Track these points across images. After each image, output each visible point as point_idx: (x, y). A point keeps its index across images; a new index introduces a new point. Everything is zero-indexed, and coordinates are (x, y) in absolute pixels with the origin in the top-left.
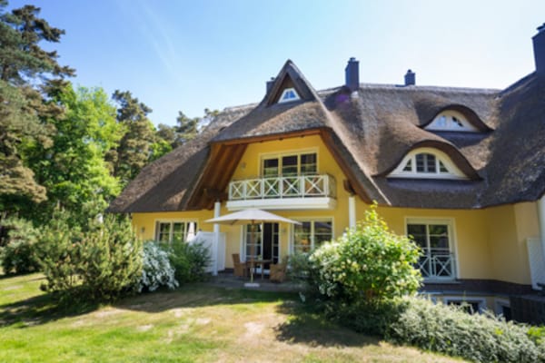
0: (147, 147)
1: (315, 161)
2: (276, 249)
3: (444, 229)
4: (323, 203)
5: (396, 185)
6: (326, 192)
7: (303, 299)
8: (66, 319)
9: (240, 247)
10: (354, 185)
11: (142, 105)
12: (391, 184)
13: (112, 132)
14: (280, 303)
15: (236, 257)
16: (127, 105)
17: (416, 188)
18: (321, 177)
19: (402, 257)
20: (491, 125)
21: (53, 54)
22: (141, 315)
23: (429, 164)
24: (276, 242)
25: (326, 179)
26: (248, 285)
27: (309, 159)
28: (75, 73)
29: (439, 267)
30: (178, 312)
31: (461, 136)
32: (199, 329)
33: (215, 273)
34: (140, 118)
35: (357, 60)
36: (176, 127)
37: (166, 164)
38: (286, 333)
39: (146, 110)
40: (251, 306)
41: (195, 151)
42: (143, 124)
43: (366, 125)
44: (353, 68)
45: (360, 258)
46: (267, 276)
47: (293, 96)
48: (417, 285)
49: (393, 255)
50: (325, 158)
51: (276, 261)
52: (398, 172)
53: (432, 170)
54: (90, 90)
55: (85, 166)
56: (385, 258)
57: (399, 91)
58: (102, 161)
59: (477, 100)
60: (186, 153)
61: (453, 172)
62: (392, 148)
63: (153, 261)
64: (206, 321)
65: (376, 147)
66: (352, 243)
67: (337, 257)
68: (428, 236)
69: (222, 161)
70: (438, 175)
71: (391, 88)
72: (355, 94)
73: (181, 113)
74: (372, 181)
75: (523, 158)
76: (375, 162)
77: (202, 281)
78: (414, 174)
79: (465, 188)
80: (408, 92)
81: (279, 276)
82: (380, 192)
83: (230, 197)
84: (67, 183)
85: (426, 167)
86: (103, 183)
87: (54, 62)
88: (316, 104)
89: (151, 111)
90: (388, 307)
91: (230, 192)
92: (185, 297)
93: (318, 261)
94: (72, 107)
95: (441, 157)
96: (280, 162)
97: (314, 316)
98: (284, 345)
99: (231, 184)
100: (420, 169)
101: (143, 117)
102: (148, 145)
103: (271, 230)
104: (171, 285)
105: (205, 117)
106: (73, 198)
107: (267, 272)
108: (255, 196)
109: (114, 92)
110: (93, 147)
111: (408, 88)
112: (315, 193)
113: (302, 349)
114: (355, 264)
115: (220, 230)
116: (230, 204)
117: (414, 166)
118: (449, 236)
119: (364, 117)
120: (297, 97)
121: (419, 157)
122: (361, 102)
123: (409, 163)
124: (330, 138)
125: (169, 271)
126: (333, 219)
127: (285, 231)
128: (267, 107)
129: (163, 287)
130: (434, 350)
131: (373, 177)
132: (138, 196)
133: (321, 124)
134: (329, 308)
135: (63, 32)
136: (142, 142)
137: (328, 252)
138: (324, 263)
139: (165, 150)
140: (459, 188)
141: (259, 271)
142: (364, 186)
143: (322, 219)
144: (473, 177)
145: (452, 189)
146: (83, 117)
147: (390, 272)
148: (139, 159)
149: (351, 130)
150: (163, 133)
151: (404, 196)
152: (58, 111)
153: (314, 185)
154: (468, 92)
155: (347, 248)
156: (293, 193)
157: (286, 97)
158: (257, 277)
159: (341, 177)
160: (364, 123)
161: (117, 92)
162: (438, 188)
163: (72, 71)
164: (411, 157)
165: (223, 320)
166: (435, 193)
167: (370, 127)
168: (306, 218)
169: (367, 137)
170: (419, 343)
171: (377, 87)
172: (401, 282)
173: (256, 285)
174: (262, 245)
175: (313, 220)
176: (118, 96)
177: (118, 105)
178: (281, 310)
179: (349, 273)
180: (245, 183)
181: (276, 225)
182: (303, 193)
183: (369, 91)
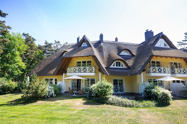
0: (35, 52)
1: (91, 63)
2: (80, 86)
3: (122, 80)
4: (93, 74)
5: (111, 70)
6: (94, 71)
7: (88, 98)
8: (30, 104)
9: (70, 85)
10: (100, 70)
11: (33, 38)
12: (110, 70)
13: (24, 48)
14: (83, 98)
15: (69, 88)
16: (28, 38)
17: (115, 70)
18: (93, 67)
19: (109, 87)
20: (135, 54)
21: (4, 22)
22: (50, 102)
23: (119, 64)
24: (80, 84)
25: (94, 68)
26: (73, 95)
27: (89, 62)
28: (11, 28)
29: (120, 90)
30: (59, 101)
31: (128, 57)
32: (65, 104)
33: (63, 93)
34: (32, 43)
35: (102, 34)
36: (44, 46)
37: (46, 61)
38: (85, 104)
39: (34, 40)
40: (76, 99)
41: (56, 58)
42: (33, 45)
43: (104, 53)
44: (101, 36)
45: (101, 88)
46: (78, 93)
47: (85, 45)
48: (112, 93)
49: (107, 87)
50: (93, 62)
51: (80, 89)
52: (112, 66)
53: (120, 66)
54: (16, 33)
55: (14, 59)
56: (106, 87)
57: (113, 43)
58: (19, 57)
59: (133, 47)
60: (53, 58)
61: (125, 67)
62: (110, 60)
63: (50, 89)
64: (67, 103)
65: (107, 59)
66: (99, 84)
67: (96, 88)
68: (118, 82)
69: (66, 62)
70: (121, 67)
71: (111, 42)
72: (102, 44)
73: (46, 41)
74: (105, 69)
75: (139, 64)
76: (106, 64)
77: (61, 95)
78: (115, 67)
79: (127, 71)
80: (116, 43)
81: (81, 93)
82: (107, 72)
83: (68, 72)
84: (8, 65)
85: (118, 65)
86: (20, 65)
87: (4, 24)
88: (91, 48)
89: (36, 40)
90: (106, 98)
91: (68, 71)
92: (58, 98)
93: (92, 89)
94: (10, 39)
95: (122, 63)
96: (82, 62)
97: (91, 101)
98: (85, 105)
99: (68, 69)
100: (117, 66)
101: (33, 42)
102: (35, 51)
103: (79, 81)
104: (54, 96)
105: (55, 43)
106: (10, 70)
107: (78, 92)
108: (75, 72)
109: (23, 33)
110: (17, 53)
111: (116, 42)
112: (91, 72)
113: (88, 106)
114: (100, 89)
115: (65, 81)
116: (68, 74)
117: (115, 65)
118: (123, 82)
119: (104, 51)
120: (87, 45)
121: (117, 63)
122: (103, 46)
123: (114, 64)
124: (95, 58)
125: (53, 92)
126: (95, 78)
127: (83, 81)
128: (78, 47)
129: (52, 96)
130: (114, 105)
131: (105, 68)
132: (39, 71)
133: (93, 55)
134: (94, 99)
135: (7, 14)
136: (33, 51)
137: (94, 86)
138: (93, 89)
139: (41, 54)
140: (125, 71)
141: (76, 92)
142: (103, 70)
143: (92, 78)
144: (129, 68)
145: (124, 71)
146: (14, 43)
147: (107, 91)
148: (32, 57)
149: (100, 54)
150: (40, 48)
151: (113, 72)
152: (6, 41)
153: (91, 70)
154: (130, 44)
155: (98, 86)
156: (85, 72)
157: (83, 45)
158: (76, 93)
159: (98, 68)
160: (104, 52)
161: (24, 33)
162: (121, 70)
163: (10, 27)
164: (115, 62)
165: (70, 102)
166: (120, 72)
167: (105, 54)
168: (88, 78)
169: (104, 57)
170: (111, 104)
171: (108, 42)
172: (109, 92)
173: (76, 95)
174: (76, 85)
175: (90, 78)
176: (24, 35)
177: (24, 38)
178: (83, 100)
179: (98, 91)
180: (72, 68)
181: (80, 80)
182: (88, 71)
183: (106, 43)
